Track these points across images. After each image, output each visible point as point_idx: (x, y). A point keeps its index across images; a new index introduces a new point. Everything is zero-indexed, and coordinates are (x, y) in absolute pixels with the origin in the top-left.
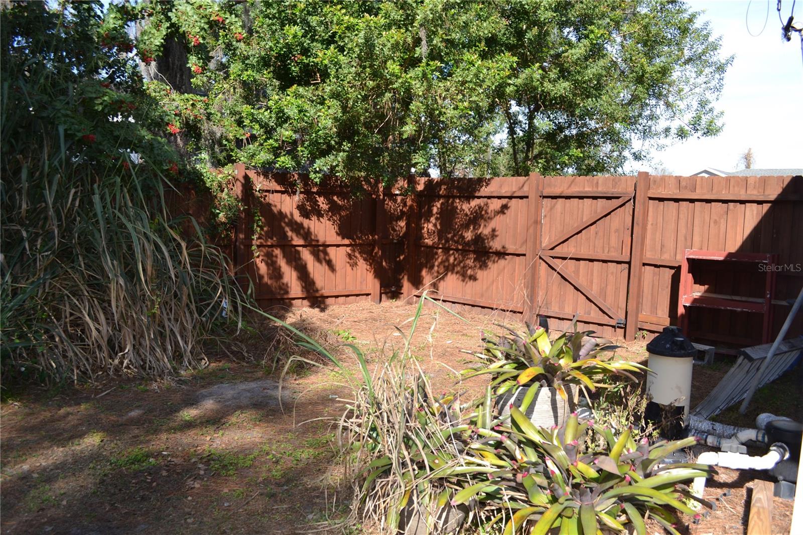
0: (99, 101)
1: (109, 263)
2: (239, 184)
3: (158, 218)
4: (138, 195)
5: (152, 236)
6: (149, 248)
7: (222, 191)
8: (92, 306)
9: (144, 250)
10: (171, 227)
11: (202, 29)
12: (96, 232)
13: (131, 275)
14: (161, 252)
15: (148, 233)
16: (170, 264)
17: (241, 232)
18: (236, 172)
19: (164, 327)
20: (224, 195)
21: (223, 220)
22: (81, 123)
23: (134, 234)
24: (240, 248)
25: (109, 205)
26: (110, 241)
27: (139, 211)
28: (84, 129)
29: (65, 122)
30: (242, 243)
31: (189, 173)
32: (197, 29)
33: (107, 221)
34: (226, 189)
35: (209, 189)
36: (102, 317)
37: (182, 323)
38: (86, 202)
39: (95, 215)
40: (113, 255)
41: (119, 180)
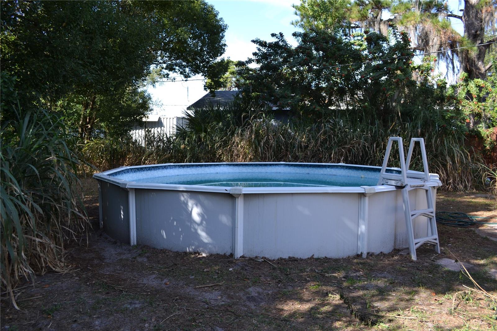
0: (447, 116)
1: (448, 158)
2: (495, 135)
3: (462, 147)
4: (456, 140)
5: (460, 152)
6: (459, 155)
7: (488, 138)
8: (442, 170)
9: (457, 155)
10: (465, 149)
11: (477, 92)
12: (445, 150)
13: (454, 162)
14: (462, 156)
15: (459, 150)
16: (464, 159)
17: (495, 153)
18: (494, 131)
19: (462, 179)
20: (489, 139)
21: (488, 148)
22: (442, 122)
23: (455, 151)
24: (494, 159)
25: (448, 143)
26: (448, 152)
27: (457, 145)
28: (443, 123)
29: (437, 122)
30: (495, 157)
31: (475, 131)
32: (475, 93)
33: (448, 147)
34: (490, 137)
35: (483, 137)
36: (445, 173)
37: (468, 178)
38: (442, 142)
39: (445, 146)
40: (449, 156)
41: (451, 136)
